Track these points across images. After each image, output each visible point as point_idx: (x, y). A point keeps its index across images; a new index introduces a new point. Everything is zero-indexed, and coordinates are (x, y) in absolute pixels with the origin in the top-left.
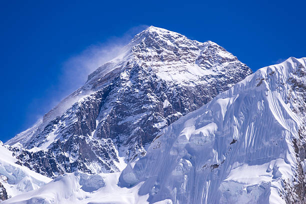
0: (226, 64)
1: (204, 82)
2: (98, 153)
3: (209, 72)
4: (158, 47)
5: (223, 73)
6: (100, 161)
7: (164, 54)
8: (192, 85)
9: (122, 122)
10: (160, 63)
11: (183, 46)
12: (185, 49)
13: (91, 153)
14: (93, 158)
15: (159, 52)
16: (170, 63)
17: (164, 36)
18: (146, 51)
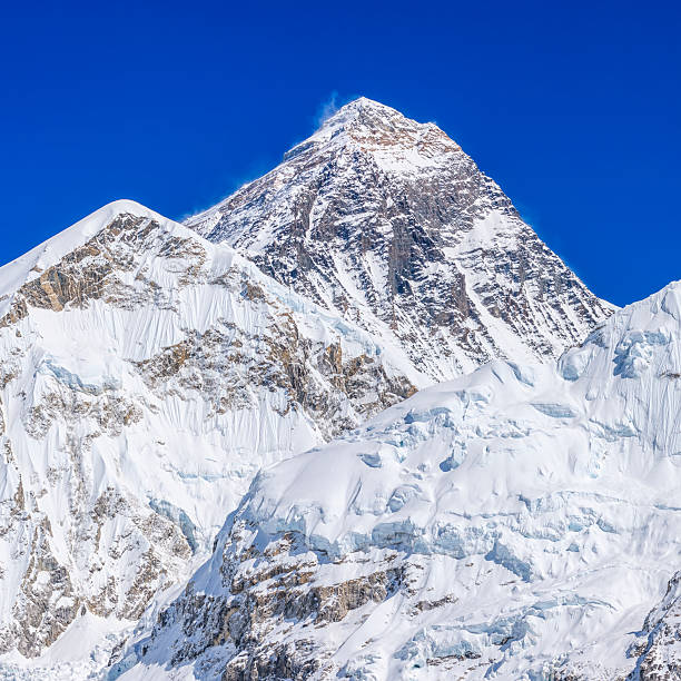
0: (450, 154)
1: (425, 175)
2: (316, 260)
3: (430, 163)
4: (372, 126)
5: (447, 166)
6: (319, 271)
7: (378, 135)
8: (412, 178)
9: (340, 222)
10: (376, 146)
11: (400, 126)
12: (402, 131)
13: (309, 259)
14: (311, 266)
15: (374, 133)
16: (387, 147)
17: (379, 111)
18: (360, 130)
